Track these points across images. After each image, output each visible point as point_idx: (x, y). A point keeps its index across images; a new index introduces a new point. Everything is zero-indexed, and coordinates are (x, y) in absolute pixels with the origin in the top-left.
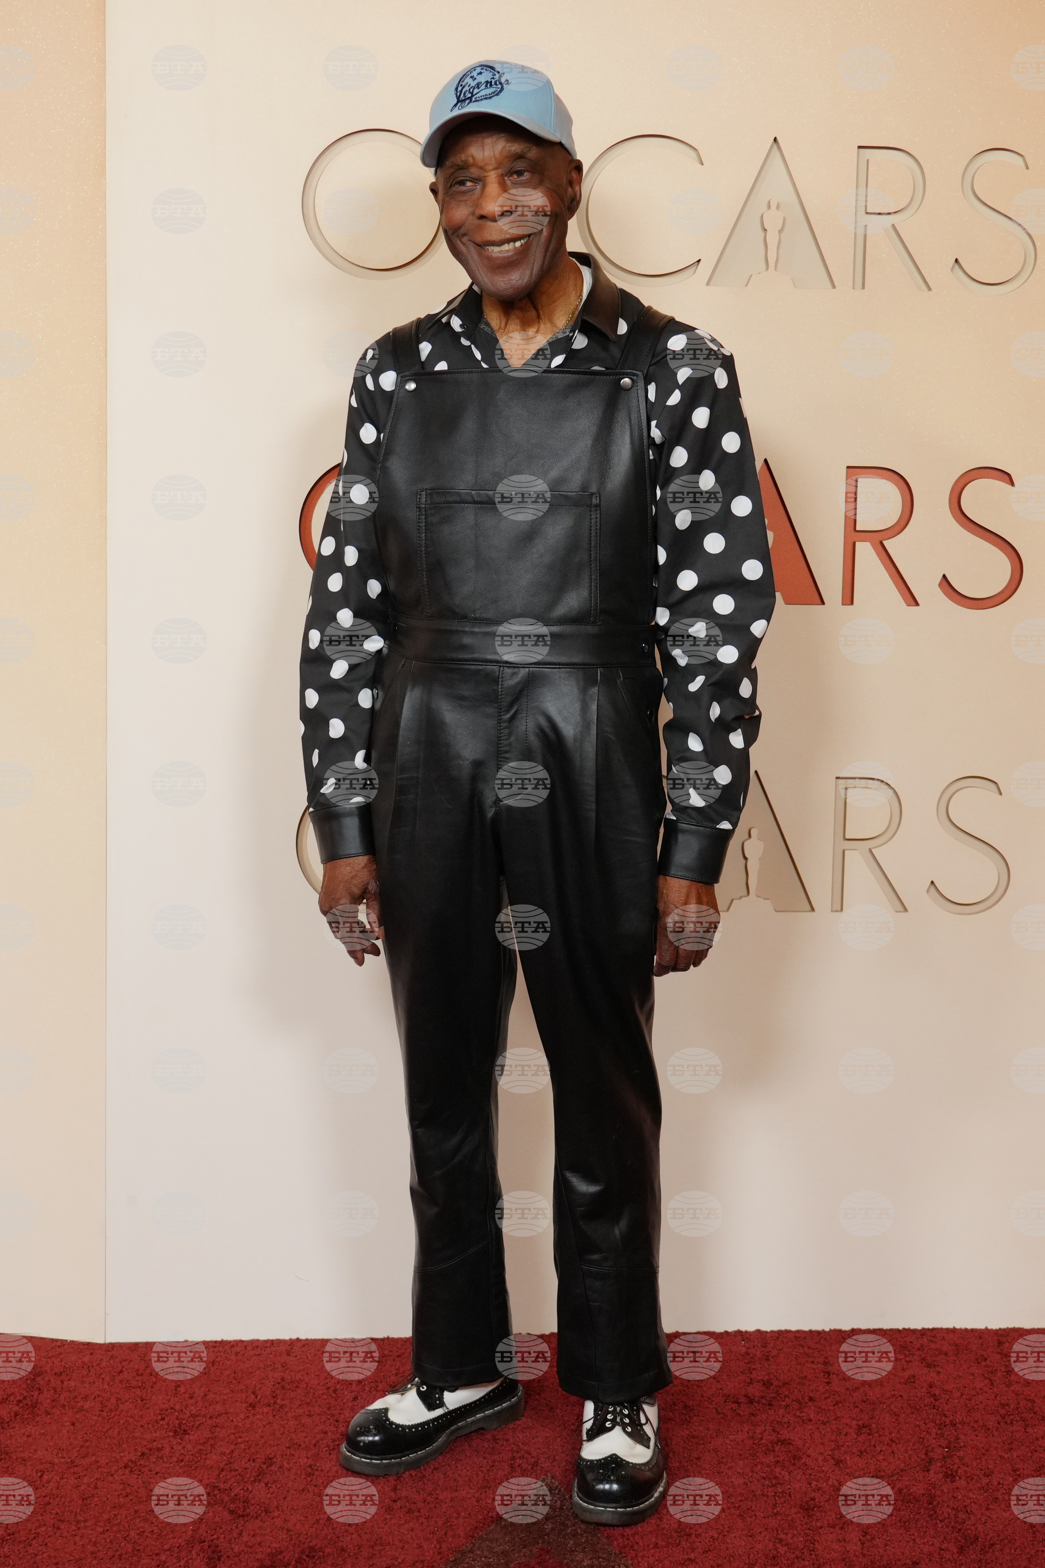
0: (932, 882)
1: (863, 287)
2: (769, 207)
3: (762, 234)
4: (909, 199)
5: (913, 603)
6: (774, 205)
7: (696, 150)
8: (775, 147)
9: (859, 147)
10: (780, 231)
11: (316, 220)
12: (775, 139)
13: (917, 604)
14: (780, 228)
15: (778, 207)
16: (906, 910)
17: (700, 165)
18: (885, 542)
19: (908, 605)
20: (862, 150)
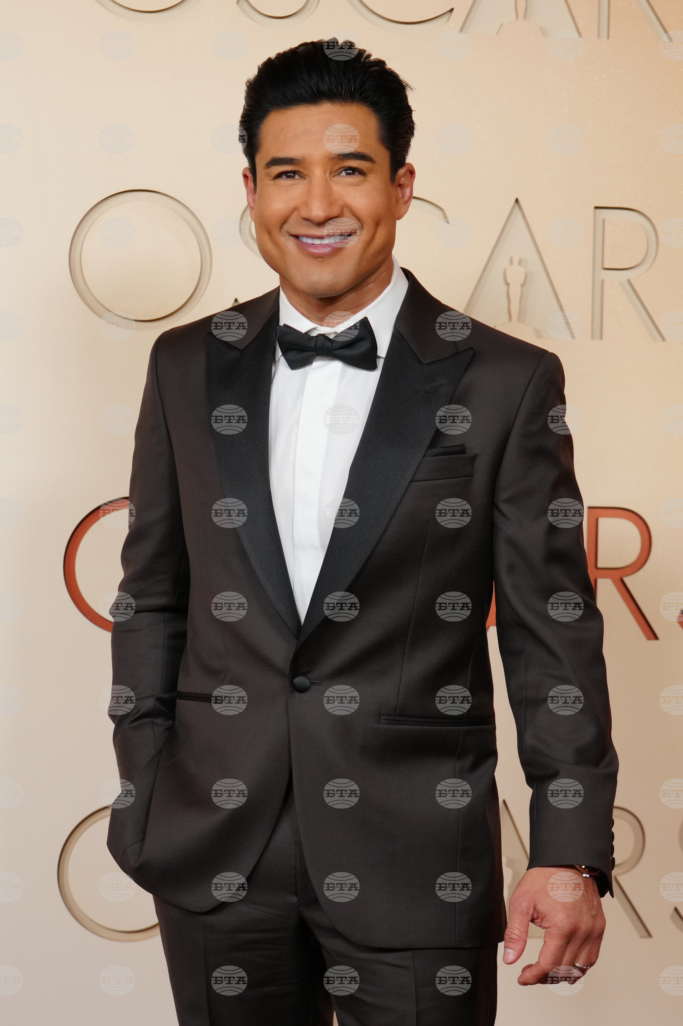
0: (676, 909)
1: (601, 337)
2: (511, 262)
3: (505, 288)
4: (643, 256)
5: (652, 636)
6: (516, 261)
7: (441, 209)
8: (517, 207)
9: (596, 208)
10: (523, 285)
11: (83, 275)
12: (517, 200)
13: (656, 638)
14: (521, 281)
15: (520, 263)
16: (650, 935)
17: (446, 224)
18: (626, 580)
19: (649, 639)
20: (598, 210)
